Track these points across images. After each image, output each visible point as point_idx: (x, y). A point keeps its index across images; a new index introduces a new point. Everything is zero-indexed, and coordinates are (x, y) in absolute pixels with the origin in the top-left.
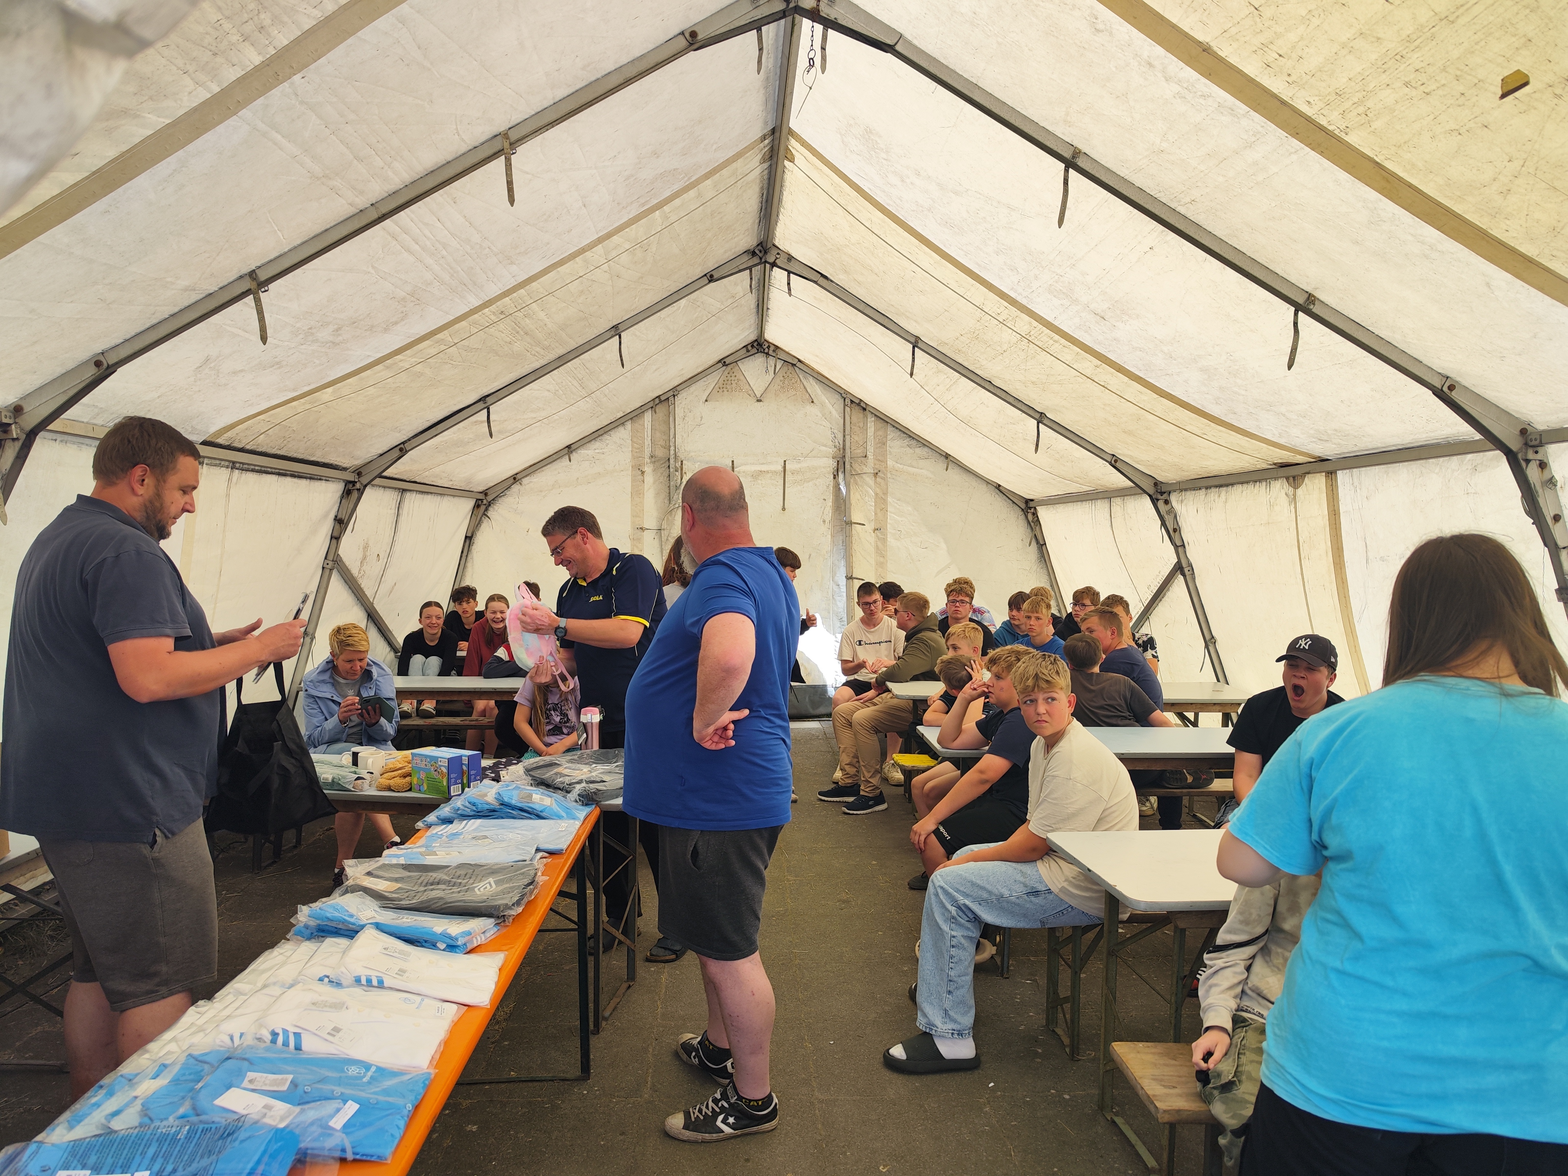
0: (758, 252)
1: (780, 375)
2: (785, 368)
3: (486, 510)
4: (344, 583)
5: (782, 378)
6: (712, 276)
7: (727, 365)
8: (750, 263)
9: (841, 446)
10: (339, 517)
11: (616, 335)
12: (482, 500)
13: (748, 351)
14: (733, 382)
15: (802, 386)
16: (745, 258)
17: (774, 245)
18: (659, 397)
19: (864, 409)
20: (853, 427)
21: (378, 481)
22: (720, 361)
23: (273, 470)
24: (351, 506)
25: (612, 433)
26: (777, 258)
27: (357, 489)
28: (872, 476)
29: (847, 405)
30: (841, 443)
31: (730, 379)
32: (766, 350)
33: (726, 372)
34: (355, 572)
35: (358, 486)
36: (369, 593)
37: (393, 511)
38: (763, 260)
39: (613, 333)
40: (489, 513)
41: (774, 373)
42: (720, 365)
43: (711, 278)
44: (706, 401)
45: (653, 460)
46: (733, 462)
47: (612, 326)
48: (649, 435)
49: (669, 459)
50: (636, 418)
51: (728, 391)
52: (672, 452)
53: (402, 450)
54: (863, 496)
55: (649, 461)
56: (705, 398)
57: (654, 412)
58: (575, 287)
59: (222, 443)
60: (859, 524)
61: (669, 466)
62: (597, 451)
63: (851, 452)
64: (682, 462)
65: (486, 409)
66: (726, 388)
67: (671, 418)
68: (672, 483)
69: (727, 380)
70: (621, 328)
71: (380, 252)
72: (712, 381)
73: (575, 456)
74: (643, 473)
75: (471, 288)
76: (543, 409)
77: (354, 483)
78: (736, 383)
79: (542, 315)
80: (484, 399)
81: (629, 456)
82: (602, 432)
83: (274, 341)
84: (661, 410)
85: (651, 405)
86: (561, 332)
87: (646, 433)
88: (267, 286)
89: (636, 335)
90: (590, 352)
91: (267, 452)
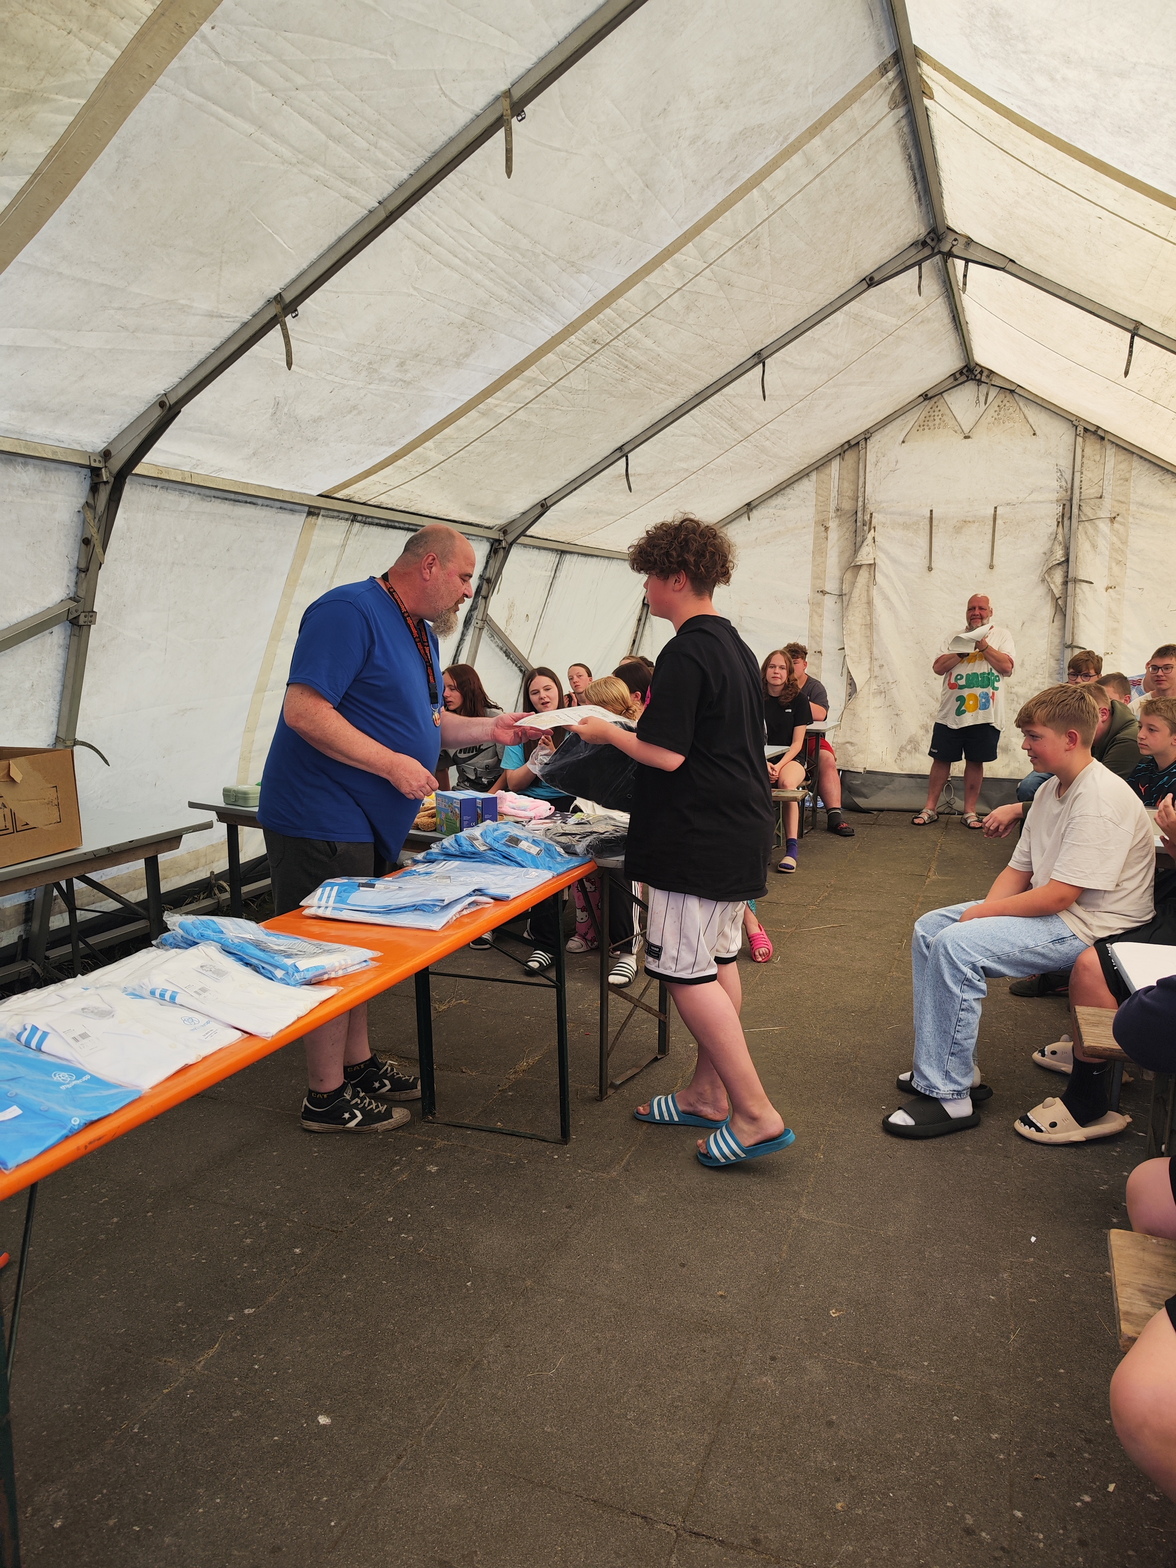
0: (928, 241)
1: (995, 404)
2: (1002, 396)
5: (997, 409)
6: (872, 279)
7: (929, 399)
8: (919, 257)
9: (1069, 486)
10: (487, 576)
11: (760, 362)
13: (956, 379)
14: (936, 418)
15: (1022, 416)
16: (913, 251)
17: (948, 228)
18: (848, 442)
19: (1102, 438)
20: (1085, 461)
21: (523, 540)
22: (921, 395)
23: (402, 525)
24: (498, 565)
25: (795, 486)
26: (954, 246)
27: (504, 547)
28: (1108, 521)
29: (1079, 435)
30: (1069, 482)
31: (933, 414)
32: (978, 377)
33: (928, 408)
34: (504, 631)
35: (504, 544)
36: (522, 649)
37: (549, 573)
38: (936, 250)
39: (756, 360)
41: (986, 403)
42: (921, 399)
43: (870, 282)
44: (903, 442)
45: (839, 513)
46: (931, 511)
47: (754, 353)
48: (836, 486)
49: (856, 512)
50: (822, 467)
51: (930, 429)
52: (860, 504)
53: (544, 507)
54: (1094, 546)
55: (834, 515)
56: (902, 440)
57: (843, 460)
58: (675, 302)
59: (341, 497)
60: (1087, 582)
61: (856, 520)
62: (778, 507)
63: (1081, 493)
64: (871, 514)
65: (625, 458)
66: (928, 426)
67: (860, 465)
68: (859, 539)
69: (930, 416)
70: (765, 354)
71: (416, 269)
72: (912, 418)
73: (755, 514)
74: (826, 529)
75: (540, 306)
76: (694, 458)
77: (499, 541)
78: (940, 419)
79: (649, 343)
80: (620, 448)
81: (812, 510)
82: (784, 485)
83: (337, 379)
84: (850, 456)
85: (839, 451)
86: (684, 364)
87: (832, 484)
88: (296, 310)
89: (787, 362)
90: (731, 385)
91: (394, 507)
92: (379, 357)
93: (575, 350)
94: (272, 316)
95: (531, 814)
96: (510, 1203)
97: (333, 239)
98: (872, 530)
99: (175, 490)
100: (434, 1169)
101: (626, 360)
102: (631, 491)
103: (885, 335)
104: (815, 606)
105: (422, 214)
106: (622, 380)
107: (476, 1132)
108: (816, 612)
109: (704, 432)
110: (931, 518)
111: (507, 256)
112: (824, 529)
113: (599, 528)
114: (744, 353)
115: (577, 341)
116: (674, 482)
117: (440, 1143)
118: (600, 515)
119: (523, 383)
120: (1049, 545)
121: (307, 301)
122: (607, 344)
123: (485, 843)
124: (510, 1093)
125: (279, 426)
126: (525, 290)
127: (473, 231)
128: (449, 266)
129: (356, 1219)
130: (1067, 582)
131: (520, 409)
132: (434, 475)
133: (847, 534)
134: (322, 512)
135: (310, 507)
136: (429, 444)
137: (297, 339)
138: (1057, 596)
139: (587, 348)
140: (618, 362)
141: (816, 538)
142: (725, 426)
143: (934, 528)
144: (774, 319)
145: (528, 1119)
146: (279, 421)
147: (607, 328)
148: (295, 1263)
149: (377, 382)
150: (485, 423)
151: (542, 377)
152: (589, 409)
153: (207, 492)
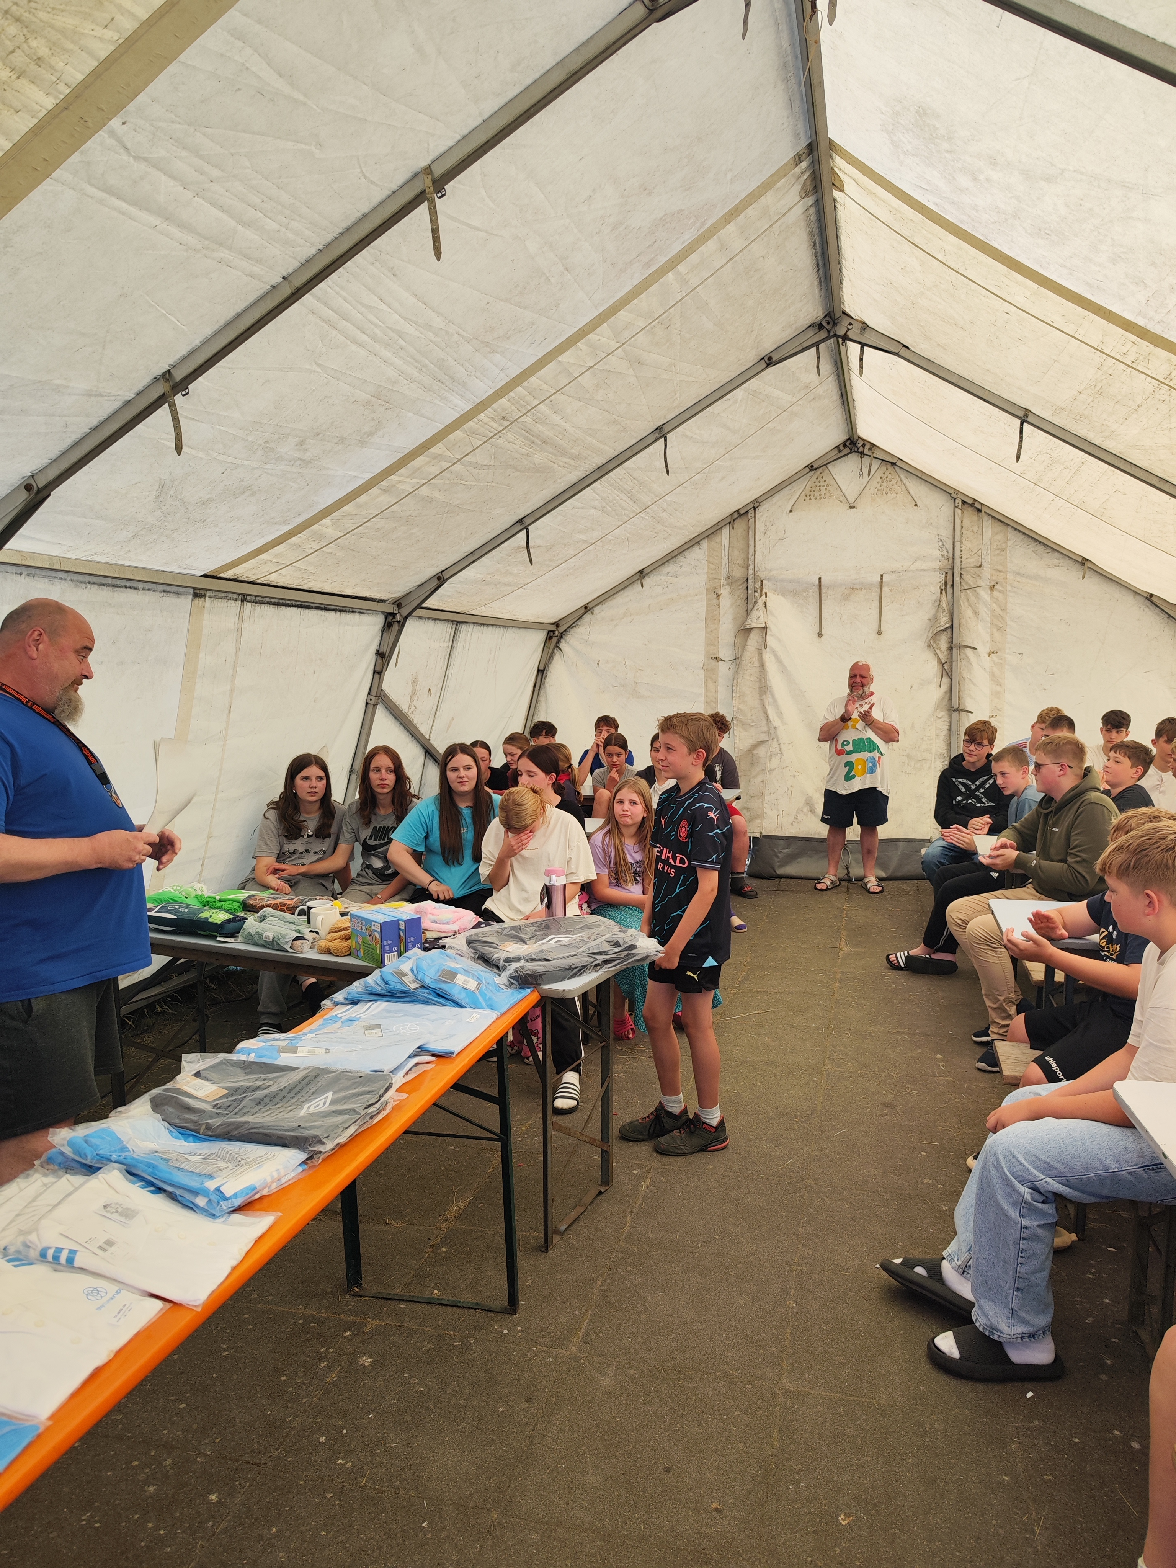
0: (824, 324)
1: (878, 476)
2: (884, 469)
3: (558, 642)
4: (394, 720)
5: (880, 480)
6: (770, 359)
7: (816, 469)
8: (817, 339)
9: (950, 555)
10: (381, 651)
11: (661, 437)
12: (553, 632)
13: (839, 452)
14: (822, 488)
15: (904, 488)
16: (811, 333)
17: (844, 313)
18: (738, 511)
19: (979, 511)
20: (964, 532)
21: (419, 612)
22: (807, 466)
23: (294, 603)
24: (392, 639)
25: (686, 553)
26: (849, 329)
27: (398, 622)
28: (988, 589)
29: (957, 507)
30: (950, 552)
31: (819, 484)
32: (861, 449)
33: (814, 478)
34: (404, 707)
35: (398, 618)
36: (424, 729)
37: (446, 644)
38: (832, 334)
39: (657, 435)
40: (563, 645)
41: (869, 475)
42: (807, 470)
43: (769, 361)
44: (791, 511)
45: (730, 580)
46: (820, 579)
47: (655, 427)
48: (727, 554)
49: (747, 580)
50: (712, 535)
51: (816, 499)
52: (751, 572)
53: (440, 579)
54: (976, 613)
55: (725, 583)
56: (789, 509)
57: (733, 528)
58: (586, 380)
59: (228, 577)
60: (971, 647)
61: (747, 588)
62: (670, 574)
63: (961, 562)
64: (762, 581)
65: (525, 531)
66: (814, 495)
67: (750, 533)
68: (750, 606)
69: (816, 487)
70: (666, 428)
71: (320, 345)
72: (798, 488)
73: (647, 581)
74: (718, 596)
75: (450, 386)
76: (593, 530)
77: (393, 615)
78: (826, 489)
79: (556, 419)
80: (521, 521)
81: (704, 577)
82: (676, 553)
83: (230, 459)
84: (740, 525)
85: (729, 520)
86: (589, 439)
87: (723, 551)
88: (187, 388)
89: (687, 437)
90: (633, 459)
91: (284, 585)
92: (277, 436)
93: (483, 427)
94: (159, 394)
95: (455, 927)
96: (461, 1401)
97: (230, 314)
98: (764, 596)
99: (44, 577)
100: (367, 1361)
101: (533, 436)
102: (532, 564)
103: (780, 411)
104: (710, 674)
105: (329, 290)
106: (528, 455)
107: (410, 1304)
108: (711, 678)
109: (604, 504)
110: (820, 586)
111: (417, 334)
112: (716, 596)
113: (496, 598)
114: (646, 427)
115: (486, 418)
116: (573, 553)
117: (372, 1324)
118: (498, 586)
119: (428, 459)
120: (933, 612)
121: (200, 379)
122: (515, 420)
123: (416, 979)
124: (444, 1249)
125: (164, 508)
126: (436, 369)
127: (383, 307)
128: (355, 342)
129: (281, 1443)
130: (952, 648)
131: (423, 485)
132: (329, 551)
133: (739, 601)
134: (208, 594)
135: (194, 588)
136: (327, 521)
137: (186, 417)
138: (943, 661)
139: (495, 425)
140: (526, 438)
141: (708, 605)
142: (624, 498)
143: (823, 595)
144: (678, 395)
145: (468, 1282)
146: (163, 504)
147: (517, 406)
148: (212, 1517)
149: (273, 461)
150: (386, 500)
151: (448, 454)
152: (493, 484)
153: (81, 578)
